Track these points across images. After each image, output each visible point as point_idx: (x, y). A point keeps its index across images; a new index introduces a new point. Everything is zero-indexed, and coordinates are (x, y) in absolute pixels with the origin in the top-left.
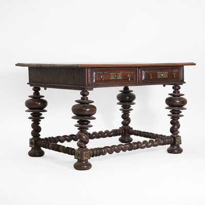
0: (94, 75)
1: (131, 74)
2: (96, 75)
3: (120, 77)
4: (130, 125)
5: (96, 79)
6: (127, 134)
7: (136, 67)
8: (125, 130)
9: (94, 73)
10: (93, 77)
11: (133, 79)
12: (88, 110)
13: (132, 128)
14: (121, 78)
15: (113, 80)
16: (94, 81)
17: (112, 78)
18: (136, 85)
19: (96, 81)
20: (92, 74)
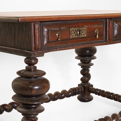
0: (45, 33)
1: (99, 29)
2: (48, 32)
3: (84, 34)
4: (91, 82)
5: (48, 38)
6: (87, 92)
7: (106, 19)
8: (84, 87)
9: (46, 30)
10: (43, 36)
11: (102, 35)
12: (36, 87)
13: (92, 86)
14: (85, 36)
15: (74, 39)
16: (45, 42)
17: (73, 36)
18: (106, 44)
19: (48, 42)
20: (42, 31)
